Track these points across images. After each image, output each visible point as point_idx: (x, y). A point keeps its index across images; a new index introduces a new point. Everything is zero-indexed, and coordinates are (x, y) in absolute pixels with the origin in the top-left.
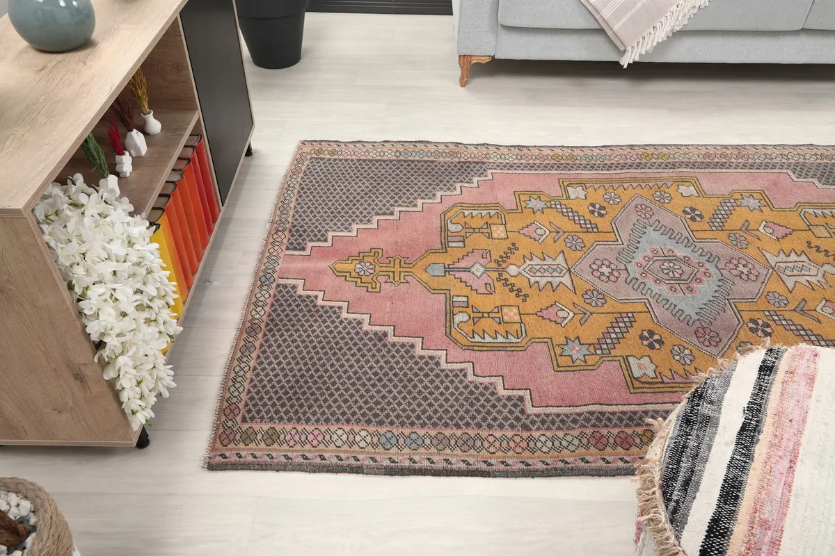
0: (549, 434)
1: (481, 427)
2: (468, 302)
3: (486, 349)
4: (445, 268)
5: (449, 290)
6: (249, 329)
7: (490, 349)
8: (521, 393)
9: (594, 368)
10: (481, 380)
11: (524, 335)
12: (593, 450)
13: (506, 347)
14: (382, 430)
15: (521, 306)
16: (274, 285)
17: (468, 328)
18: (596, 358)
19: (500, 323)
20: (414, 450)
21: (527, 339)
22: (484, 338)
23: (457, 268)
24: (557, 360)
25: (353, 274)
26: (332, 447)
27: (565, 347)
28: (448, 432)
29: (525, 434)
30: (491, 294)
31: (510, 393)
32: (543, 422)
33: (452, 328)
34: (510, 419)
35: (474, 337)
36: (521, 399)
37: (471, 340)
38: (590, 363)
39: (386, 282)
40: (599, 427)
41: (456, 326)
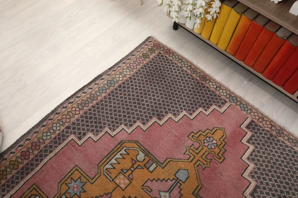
0: (57, 132)
1: (85, 113)
2: (148, 169)
3: (115, 150)
4: (180, 180)
5: (163, 168)
6: (205, 77)
7: (113, 151)
8: (82, 141)
9: (60, 184)
10: (103, 133)
11: (105, 174)
12: (36, 140)
13: (107, 159)
14: (116, 85)
15: (123, 192)
16: (227, 100)
17: (133, 153)
18: (63, 191)
19: (122, 170)
20: (99, 88)
21: (102, 172)
22: (121, 154)
23: (175, 187)
24: (80, 172)
25: (209, 135)
26: (125, 68)
27: (82, 184)
28: (95, 102)
29: (66, 125)
30: (143, 186)
31: (87, 137)
32: (63, 135)
33: (138, 147)
34: (77, 126)
35: (125, 151)
36: (80, 139)
37: (125, 148)
38: (64, 185)
39: (193, 144)
40: (39, 152)
41: (138, 149)
